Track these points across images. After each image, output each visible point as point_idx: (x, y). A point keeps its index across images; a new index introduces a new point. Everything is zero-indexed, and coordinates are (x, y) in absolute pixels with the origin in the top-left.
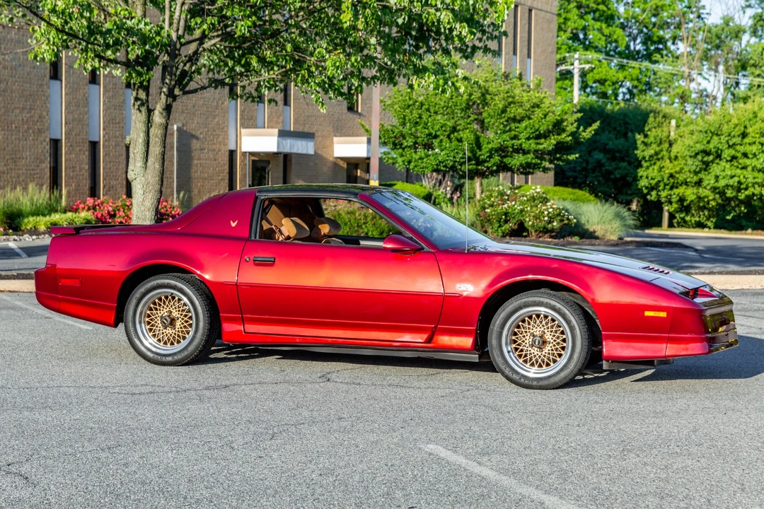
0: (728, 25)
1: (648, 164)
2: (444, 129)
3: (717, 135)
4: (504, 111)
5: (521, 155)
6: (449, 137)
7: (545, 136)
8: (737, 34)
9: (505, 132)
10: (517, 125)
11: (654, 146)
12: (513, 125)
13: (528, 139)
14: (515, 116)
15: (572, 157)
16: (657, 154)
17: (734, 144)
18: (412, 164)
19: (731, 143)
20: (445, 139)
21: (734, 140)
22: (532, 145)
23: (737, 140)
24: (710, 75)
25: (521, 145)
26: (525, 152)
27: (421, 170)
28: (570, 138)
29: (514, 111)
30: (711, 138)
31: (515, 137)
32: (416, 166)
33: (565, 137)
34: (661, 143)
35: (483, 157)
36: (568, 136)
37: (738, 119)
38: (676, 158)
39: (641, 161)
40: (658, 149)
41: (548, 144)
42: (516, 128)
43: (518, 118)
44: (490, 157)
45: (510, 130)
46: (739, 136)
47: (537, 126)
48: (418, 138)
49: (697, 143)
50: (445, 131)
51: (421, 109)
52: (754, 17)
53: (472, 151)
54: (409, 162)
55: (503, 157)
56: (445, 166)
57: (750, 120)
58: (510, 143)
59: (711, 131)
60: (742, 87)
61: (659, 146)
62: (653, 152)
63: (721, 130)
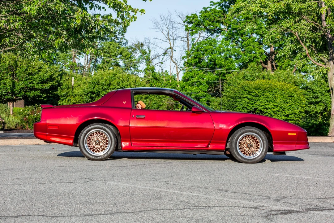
1: (63, 98)
3: (98, 84)
4: (27, 70)
5: (34, 91)
7: (46, 82)
9: (27, 80)
11: (65, 90)
12: (30, 77)
13: (38, 83)
14: (31, 73)
16: (67, 93)
17: (105, 89)
19: (104, 88)
21: (105, 87)
22: (39, 86)
23: (107, 87)
24: (80, 57)
25: (34, 86)
26: (36, 90)
28: (57, 83)
29: (30, 70)
30: (95, 86)
31: (31, 83)
34: (68, 88)
35: (16, 92)
36: (56, 82)
37: (107, 77)
38: (76, 95)
39: (59, 97)
41: (47, 86)
42: (32, 78)
43: (33, 73)
44: (20, 92)
45: (29, 79)
46: (108, 85)
47: (42, 77)
49: (88, 88)
53: (11, 89)
55: (26, 92)
57: (112, 78)
58: (29, 85)
59: (95, 82)
60: (98, 62)
61: (68, 90)
62: (65, 92)
63: (99, 82)
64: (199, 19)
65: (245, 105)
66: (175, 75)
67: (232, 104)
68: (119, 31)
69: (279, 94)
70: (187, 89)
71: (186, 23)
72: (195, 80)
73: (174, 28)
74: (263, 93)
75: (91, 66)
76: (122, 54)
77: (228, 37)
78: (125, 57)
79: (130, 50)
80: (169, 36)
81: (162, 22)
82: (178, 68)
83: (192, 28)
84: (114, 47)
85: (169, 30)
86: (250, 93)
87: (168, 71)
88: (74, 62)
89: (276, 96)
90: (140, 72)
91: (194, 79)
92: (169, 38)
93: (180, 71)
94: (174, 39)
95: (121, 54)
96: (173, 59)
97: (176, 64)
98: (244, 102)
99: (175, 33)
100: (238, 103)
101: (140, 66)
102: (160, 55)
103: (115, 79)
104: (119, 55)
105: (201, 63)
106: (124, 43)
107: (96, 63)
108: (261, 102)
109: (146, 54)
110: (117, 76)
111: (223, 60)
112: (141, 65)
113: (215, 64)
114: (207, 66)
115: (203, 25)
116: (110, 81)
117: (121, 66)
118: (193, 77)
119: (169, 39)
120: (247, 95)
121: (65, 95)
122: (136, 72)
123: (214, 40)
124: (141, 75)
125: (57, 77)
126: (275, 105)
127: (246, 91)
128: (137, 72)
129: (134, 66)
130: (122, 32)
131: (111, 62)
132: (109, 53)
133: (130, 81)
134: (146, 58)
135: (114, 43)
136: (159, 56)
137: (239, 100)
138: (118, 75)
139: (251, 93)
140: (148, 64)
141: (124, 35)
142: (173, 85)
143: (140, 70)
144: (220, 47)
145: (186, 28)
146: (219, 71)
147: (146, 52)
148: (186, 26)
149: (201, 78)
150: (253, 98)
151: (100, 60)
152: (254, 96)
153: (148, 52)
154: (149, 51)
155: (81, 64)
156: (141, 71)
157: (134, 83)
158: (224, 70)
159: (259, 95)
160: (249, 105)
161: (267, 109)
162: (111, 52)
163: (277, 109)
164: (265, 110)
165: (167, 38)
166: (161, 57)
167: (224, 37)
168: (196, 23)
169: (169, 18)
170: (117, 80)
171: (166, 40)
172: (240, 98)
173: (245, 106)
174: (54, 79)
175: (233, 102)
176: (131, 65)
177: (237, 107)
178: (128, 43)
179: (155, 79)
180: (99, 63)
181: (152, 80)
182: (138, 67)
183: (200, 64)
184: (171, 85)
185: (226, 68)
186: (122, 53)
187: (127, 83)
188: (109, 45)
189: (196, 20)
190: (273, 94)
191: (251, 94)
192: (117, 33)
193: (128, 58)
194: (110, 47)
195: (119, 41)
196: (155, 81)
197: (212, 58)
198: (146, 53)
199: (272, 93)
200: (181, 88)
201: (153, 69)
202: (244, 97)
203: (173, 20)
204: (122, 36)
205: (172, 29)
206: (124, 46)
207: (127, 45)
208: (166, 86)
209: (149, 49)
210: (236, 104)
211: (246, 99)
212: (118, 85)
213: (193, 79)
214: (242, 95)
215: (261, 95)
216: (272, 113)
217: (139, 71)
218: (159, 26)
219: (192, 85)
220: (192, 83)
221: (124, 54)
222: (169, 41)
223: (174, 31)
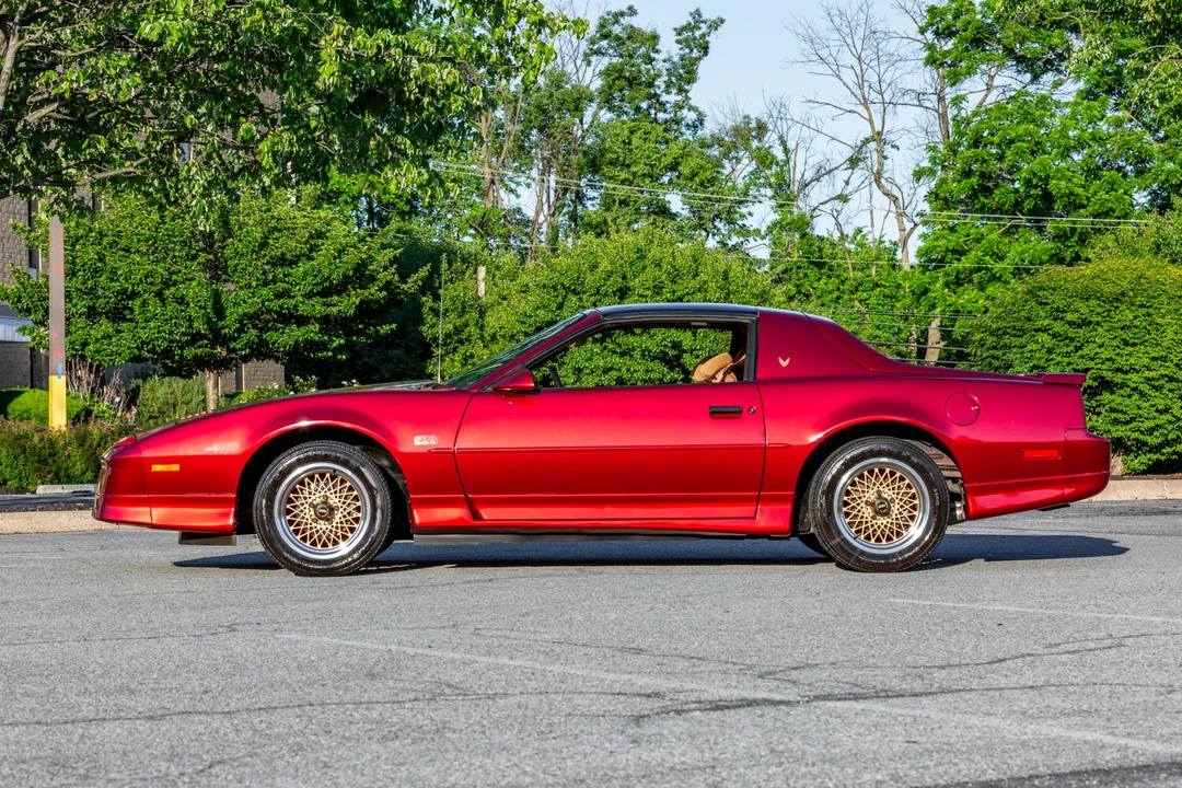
0: (559, 87)
1: (442, 350)
2: (149, 280)
3: (575, 292)
4: (264, 245)
5: (294, 327)
6: (159, 294)
7: (341, 288)
8: (577, 103)
9: (266, 284)
10: (287, 270)
11: (452, 316)
12: (280, 271)
13: (309, 296)
14: (283, 254)
15: (385, 329)
16: (458, 330)
18: (91, 347)
20: (153, 302)
22: (316, 307)
24: (518, 184)
25: (296, 306)
26: (302, 321)
27: (107, 359)
28: (384, 293)
29: (285, 245)
30: (565, 298)
31: (284, 294)
32: (98, 352)
33: (374, 292)
34: (463, 312)
36: (380, 290)
37: (612, 263)
38: (494, 337)
39: (430, 346)
40: (459, 322)
41: (346, 304)
42: (285, 275)
43: (289, 256)
44: (240, 331)
45: (274, 281)
46: (614, 293)
47: (326, 272)
48: (98, 298)
49: (538, 308)
50: (152, 284)
51: (100, 244)
52: (606, 73)
53: (209, 322)
54: (85, 344)
55: (264, 330)
56: (153, 351)
57: (632, 264)
58: (275, 305)
59: (563, 285)
60: (589, 203)
61: (460, 316)
62: (451, 327)
63: (583, 283)
64: (979, 17)
65: (1040, 358)
66: (895, 244)
67: (993, 357)
68: (666, 78)
69: (1169, 312)
70: (935, 298)
71: (930, 36)
72: (966, 263)
73: (886, 58)
74: (1110, 311)
75: (562, 219)
76: (680, 168)
77: (1097, 86)
78: (692, 180)
79: (715, 152)
80: (866, 89)
81: (836, 36)
82: (905, 220)
83: (953, 55)
84: (645, 140)
85: (864, 67)
86: (1057, 314)
87: (865, 231)
88: (489, 206)
89: (1159, 320)
90: (751, 240)
91: (963, 258)
92: (864, 97)
93: (913, 229)
94: (887, 99)
95: (674, 167)
96: (883, 181)
97: (895, 200)
98: (1034, 346)
99: (887, 78)
100: (1014, 350)
101: (750, 214)
102: (837, 168)
103: (644, 268)
104: (669, 174)
105: (992, 194)
106: (688, 125)
107: (579, 207)
108: (1100, 346)
109: (774, 166)
110: (650, 255)
111: (1079, 179)
112: (755, 209)
113: (1048, 198)
114: (1017, 207)
115: (999, 42)
116: (624, 277)
117: (675, 215)
118: (959, 253)
119: (866, 103)
120: (1046, 322)
121: (448, 336)
122: (734, 240)
123: (1043, 100)
124: (760, 250)
125: (386, 268)
126: (1156, 355)
127: (1046, 304)
128: (742, 239)
129: (729, 212)
130: (680, 77)
131: (636, 202)
132: (628, 166)
133: (703, 277)
134: (772, 180)
135: (649, 127)
136: (830, 171)
137: (1017, 341)
138: (654, 252)
139: (1062, 312)
140: (781, 206)
141: (687, 91)
142: (885, 287)
143: (751, 229)
144: (1065, 128)
145: (929, 56)
146: (1065, 223)
147: (774, 157)
148: (931, 47)
149: (994, 253)
150: (1071, 332)
151: (595, 194)
152: (1074, 323)
153: (780, 156)
154: (786, 151)
155: (519, 210)
156: (757, 232)
157: (721, 283)
158: (1083, 220)
159: (1095, 319)
160: (1053, 359)
161: (1126, 373)
162: (635, 163)
163: (1162, 371)
164: (1119, 378)
165: (856, 96)
166: (842, 175)
167: (1081, 85)
168: (969, 34)
169: (862, 16)
170: (651, 273)
171: (853, 108)
172: (1021, 333)
173: (1042, 363)
174: (373, 279)
175: (994, 348)
176: (717, 210)
177: (1011, 366)
178: (706, 124)
179: (811, 263)
180: (592, 207)
181: (799, 268)
182: (743, 216)
183: (986, 197)
184: (877, 285)
185: (1090, 209)
186: (678, 164)
187: (694, 284)
188: (626, 132)
189: (969, 23)
190: (1149, 315)
191: (1062, 319)
192: (660, 82)
193: (702, 184)
194: (630, 143)
195: (667, 116)
196: (813, 273)
197: (1035, 174)
198: (774, 161)
199: (1144, 311)
200: (914, 294)
201: (802, 226)
202: (1037, 330)
203: (880, 27)
204: (679, 98)
205: (874, 63)
206: (688, 135)
207: (700, 133)
208: (857, 290)
209: (783, 143)
210: (1005, 358)
211: (1044, 338)
212: (657, 294)
213: (959, 260)
214: (1029, 320)
215: (1100, 319)
216: (1145, 388)
217: (748, 232)
218: (825, 53)
219: (958, 281)
220: (957, 277)
221: (685, 169)
222: (868, 109)
223: (883, 69)
